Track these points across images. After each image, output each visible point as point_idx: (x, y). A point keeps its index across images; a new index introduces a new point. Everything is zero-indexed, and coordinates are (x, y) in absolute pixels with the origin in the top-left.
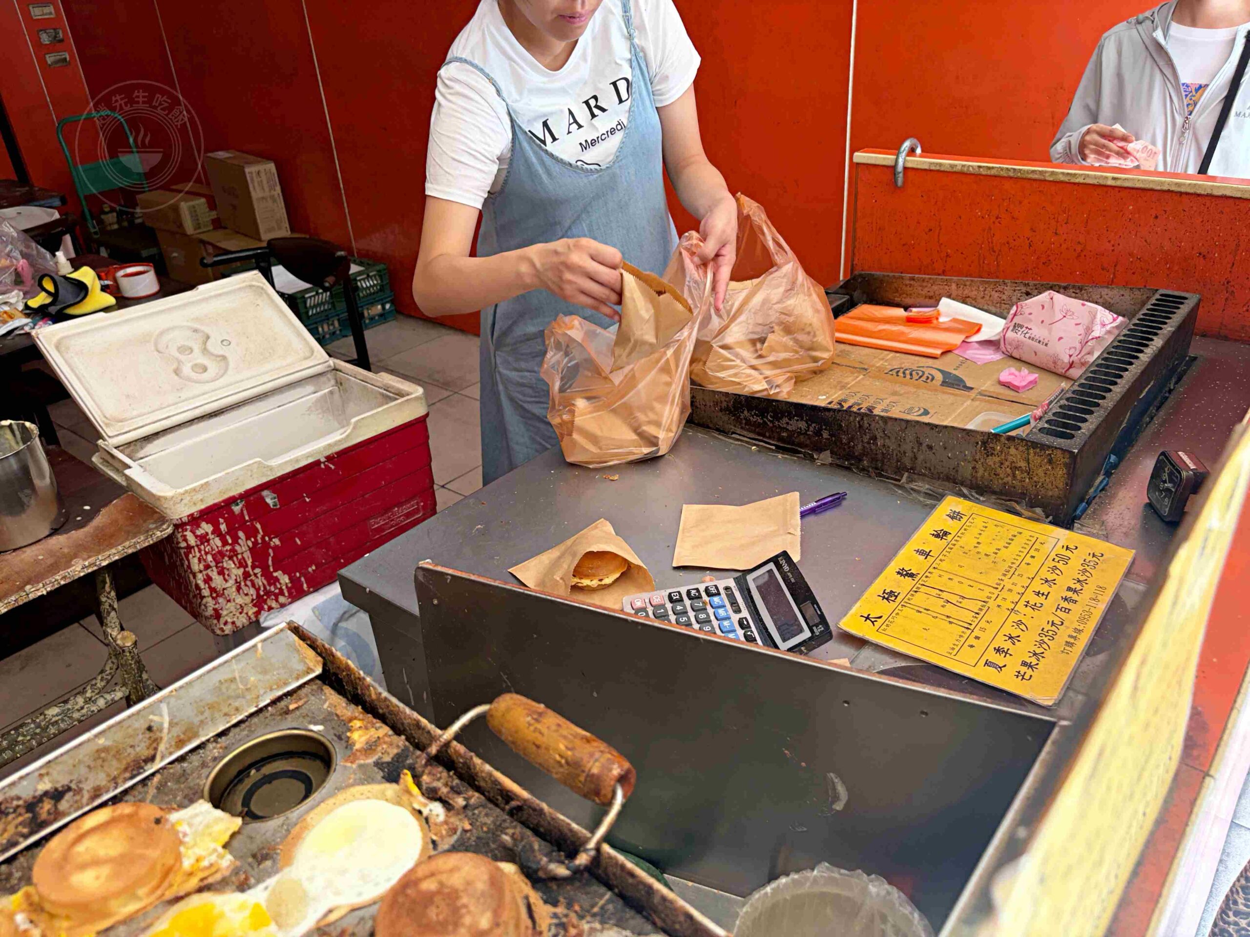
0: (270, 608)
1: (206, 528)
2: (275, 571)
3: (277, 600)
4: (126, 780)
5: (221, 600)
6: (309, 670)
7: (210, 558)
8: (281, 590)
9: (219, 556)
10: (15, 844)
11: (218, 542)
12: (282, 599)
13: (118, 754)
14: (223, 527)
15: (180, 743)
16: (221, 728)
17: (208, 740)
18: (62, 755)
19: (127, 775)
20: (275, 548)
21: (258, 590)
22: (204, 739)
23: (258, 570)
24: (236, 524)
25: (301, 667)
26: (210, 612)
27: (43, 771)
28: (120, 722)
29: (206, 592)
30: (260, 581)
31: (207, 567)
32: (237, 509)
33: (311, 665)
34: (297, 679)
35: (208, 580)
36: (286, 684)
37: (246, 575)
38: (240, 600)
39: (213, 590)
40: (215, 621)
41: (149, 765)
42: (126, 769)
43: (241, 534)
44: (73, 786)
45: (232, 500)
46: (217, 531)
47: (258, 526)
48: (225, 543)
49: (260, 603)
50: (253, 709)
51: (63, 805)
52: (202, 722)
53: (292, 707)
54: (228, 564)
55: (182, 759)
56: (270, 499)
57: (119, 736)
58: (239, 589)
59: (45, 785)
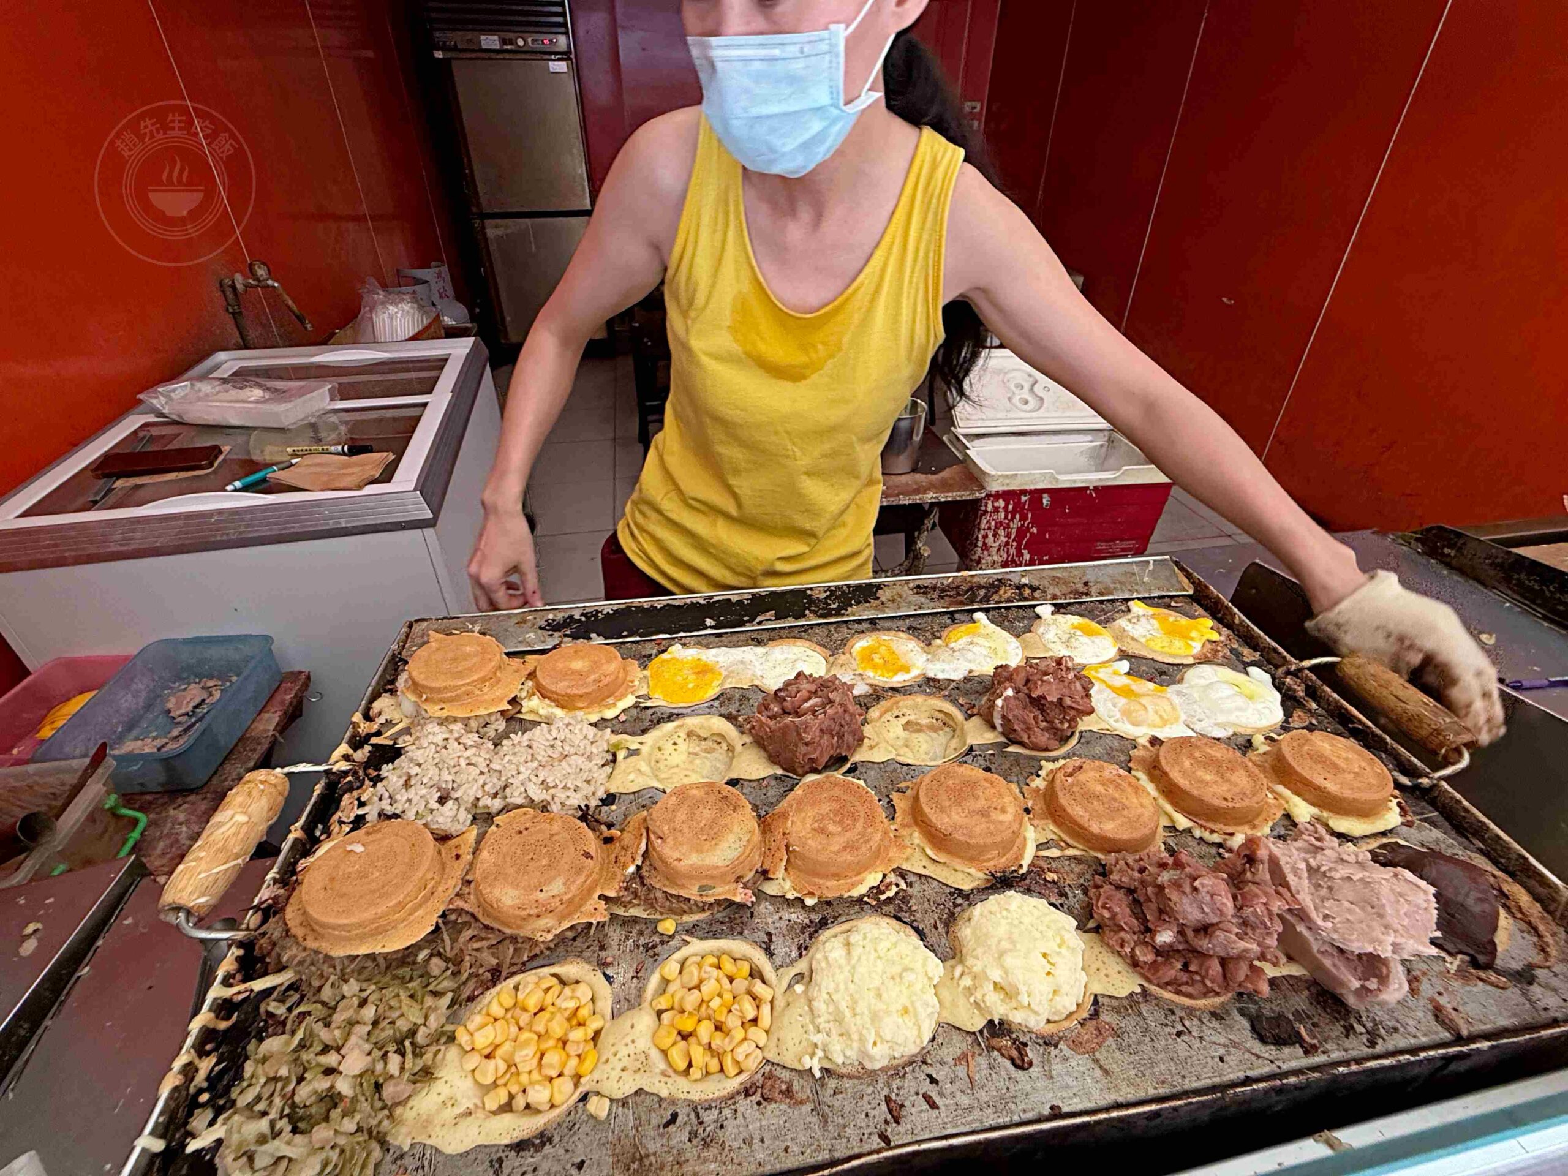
2: (1026, 549)
4: (1070, 598)
5: (986, 553)
6: (1184, 589)
7: (993, 523)
9: (999, 524)
10: (1012, 602)
11: (1002, 515)
13: (1066, 583)
14: (1010, 507)
15: (1101, 594)
18: (1034, 570)
19: (1071, 596)
20: (1032, 534)
21: (1009, 556)
23: (1015, 544)
24: (1019, 508)
25: (1179, 586)
26: (976, 557)
27: (1022, 574)
28: (1066, 567)
29: (980, 544)
30: (1013, 551)
31: (989, 528)
32: (1024, 499)
33: (1186, 587)
34: (1177, 590)
36: (1169, 590)
37: (1007, 543)
38: (997, 558)
39: (985, 544)
41: (1083, 597)
44: (1040, 588)
45: (1024, 492)
47: (1030, 515)
48: (1006, 518)
50: (1147, 595)
51: (1037, 594)
54: (1001, 532)
56: (1046, 500)
59: (1025, 581)
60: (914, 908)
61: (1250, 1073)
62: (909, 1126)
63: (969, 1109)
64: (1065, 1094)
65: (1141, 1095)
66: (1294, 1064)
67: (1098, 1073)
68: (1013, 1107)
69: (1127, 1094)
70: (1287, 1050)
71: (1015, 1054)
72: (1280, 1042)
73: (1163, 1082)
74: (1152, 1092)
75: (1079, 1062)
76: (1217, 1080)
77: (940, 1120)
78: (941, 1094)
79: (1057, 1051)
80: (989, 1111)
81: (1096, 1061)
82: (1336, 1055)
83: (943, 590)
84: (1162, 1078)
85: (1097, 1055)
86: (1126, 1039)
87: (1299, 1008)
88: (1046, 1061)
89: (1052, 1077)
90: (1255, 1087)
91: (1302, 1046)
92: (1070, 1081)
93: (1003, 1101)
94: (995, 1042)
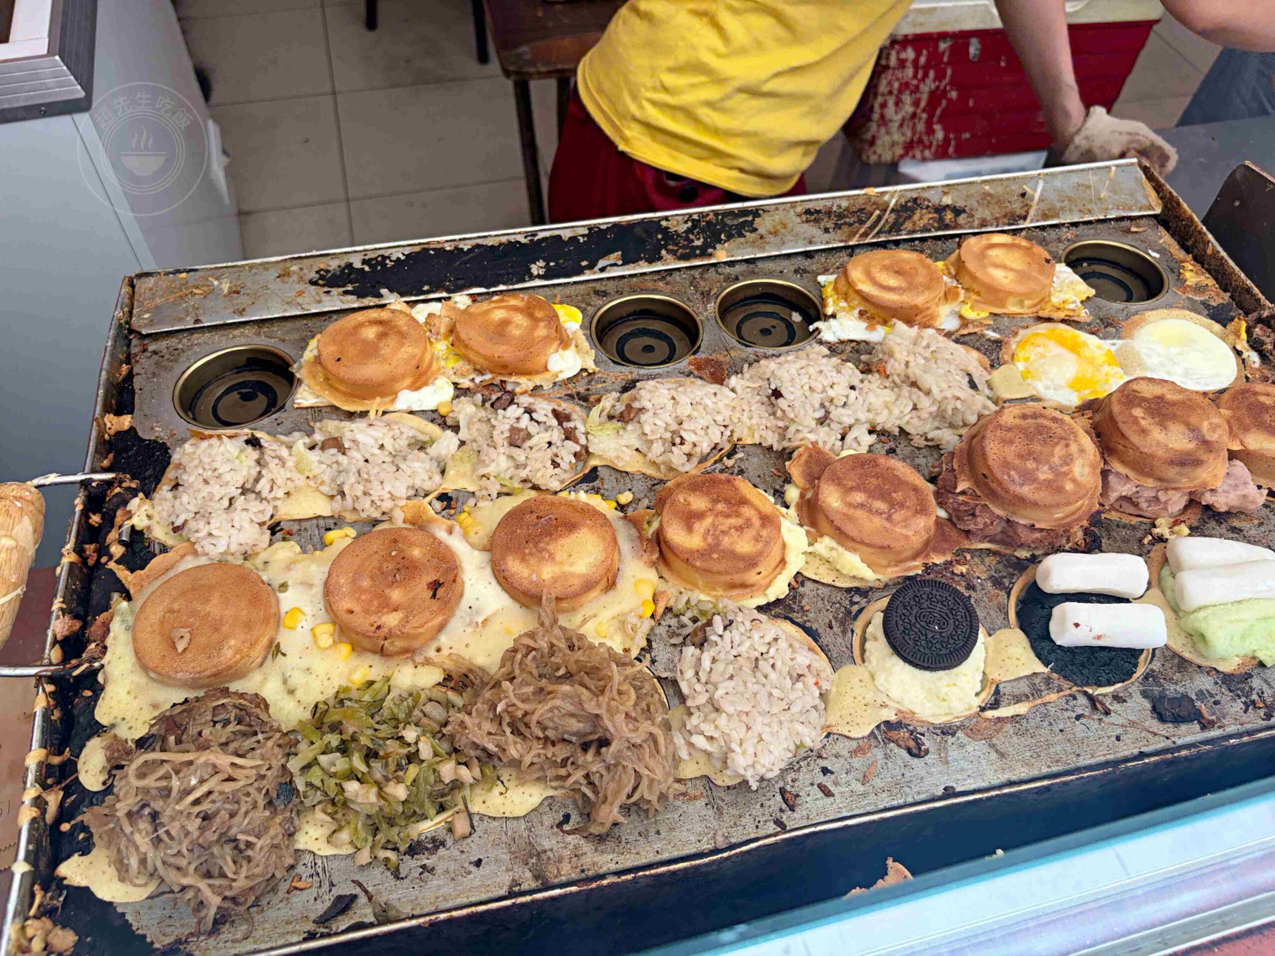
0: (914, 157)
1: (910, 54)
2: (939, 122)
3: (922, 152)
4: (1004, 224)
5: (883, 129)
6: (1150, 207)
7: (896, 85)
8: (931, 144)
9: (905, 86)
10: (929, 231)
11: (910, 72)
12: (927, 153)
13: (999, 202)
14: (923, 60)
15: (1045, 217)
16: (1076, 220)
17: (1063, 224)
18: (958, 184)
19: (1006, 221)
20: (950, 101)
21: (914, 134)
22: (1063, 221)
23: (924, 116)
24: (935, 61)
25: (1144, 202)
26: (868, 136)
27: (946, 190)
28: (1002, 180)
29: (876, 116)
30: (921, 127)
31: (890, 93)
32: (943, 46)
33: (1153, 204)
34: (1141, 209)
35: (884, 105)
36: (1130, 209)
37: (914, 116)
38: (897, 137)
39: (882, 117)
40: (866, 147)
41: (1021, 221)
42: (1005, 216)
43: (932, 74)
44: (967, 209)
45: (943, 36)
46: (916, 61)
47: (949, 72)
48: (915, 76)
49: (909, 147)
50: (1102, 217)
51: (962, 219)
52: (1062, 208)
53: (1133, 229)
54: (907, 98)
55: (1043, 228)
56: (974, 49)
57: (1000, 189)
58: (901, 125)
59: (947, 200)
60: (806, 608)
61: (1144, 749)
62: (804, 813)
63: (864, 795)
64: (959, 777)
65: (1035, 773)
66: (1189, 739)
67: (994, 756)
68: (908, 790)
69: (1022, 773)
70: (1184, 727)
71: (912, 744)
72: (1178, 720)
73: (1057, 761)
74: (1045, 770)
75: (975, 748)
76: (1111, 757)
77: (835, 806)
78: (836, 783)
79: (954, 739)
80: (884, 795)
81: (992, 746)
82: (1231, 729)
83: (840, 216)
84: (1057, 757)
85: (994, 741)
86: (1025, 724)
87: (1203, 688)
88: (942, 749)
89: (947, 763)
90: (1147, 761)
91: (1200, 723)
92: (965, 765)
93: (897, 785)
94: (893, 734)
